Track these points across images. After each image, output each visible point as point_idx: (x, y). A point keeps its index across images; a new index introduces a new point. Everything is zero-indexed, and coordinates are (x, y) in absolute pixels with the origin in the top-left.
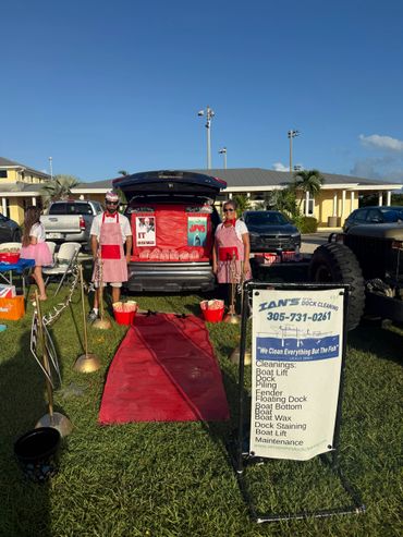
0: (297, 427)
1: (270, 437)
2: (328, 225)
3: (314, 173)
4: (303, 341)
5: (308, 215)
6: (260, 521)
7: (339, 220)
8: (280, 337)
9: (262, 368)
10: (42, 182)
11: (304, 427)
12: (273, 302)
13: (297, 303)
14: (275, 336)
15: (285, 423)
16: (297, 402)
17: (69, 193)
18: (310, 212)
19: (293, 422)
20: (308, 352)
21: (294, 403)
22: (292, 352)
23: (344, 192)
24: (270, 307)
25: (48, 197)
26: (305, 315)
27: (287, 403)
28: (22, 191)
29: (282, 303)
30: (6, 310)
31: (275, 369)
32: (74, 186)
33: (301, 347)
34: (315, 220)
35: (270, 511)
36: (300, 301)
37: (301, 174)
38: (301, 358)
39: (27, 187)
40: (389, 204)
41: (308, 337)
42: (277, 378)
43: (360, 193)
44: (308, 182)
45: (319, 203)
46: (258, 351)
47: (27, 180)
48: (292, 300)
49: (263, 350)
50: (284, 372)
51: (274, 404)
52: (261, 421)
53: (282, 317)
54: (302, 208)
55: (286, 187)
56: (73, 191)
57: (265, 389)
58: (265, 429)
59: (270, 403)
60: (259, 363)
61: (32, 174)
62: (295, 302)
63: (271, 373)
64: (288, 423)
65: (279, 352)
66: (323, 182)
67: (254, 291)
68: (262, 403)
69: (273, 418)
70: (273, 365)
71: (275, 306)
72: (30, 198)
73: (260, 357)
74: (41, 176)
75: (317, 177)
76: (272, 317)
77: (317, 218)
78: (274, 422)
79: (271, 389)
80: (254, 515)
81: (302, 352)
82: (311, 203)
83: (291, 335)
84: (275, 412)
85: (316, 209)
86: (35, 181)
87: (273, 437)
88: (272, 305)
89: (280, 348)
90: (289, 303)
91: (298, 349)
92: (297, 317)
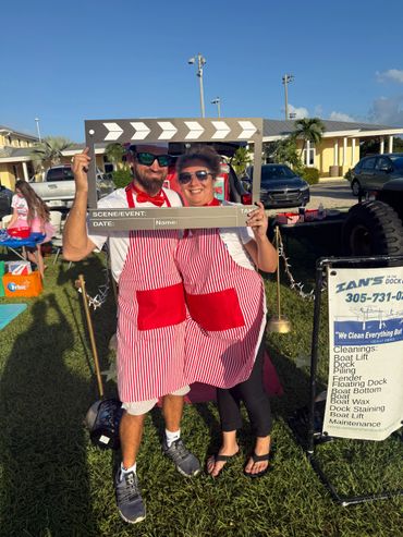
0: (375, 409)
1: (345, 419)
2: (330, 174)
3: (314, 121)
4: (385, 322)
5: (309, 165)
6: (345, 504)
7: (340, 169)
8: (360, 320)
9: (341, 354)
10: (30, 145)
11: (382, 409)
12: (353, 282)
13: (381, 282)
14: (355, 319)
15: (363, 406)
16: (376, 385)
17: (61, 156)
18: (312, 162)
19: (371, 405)
20: (390, 334)
21: (374, 387)
22: (373, 335)
23: (345, 140)
24: (349, 288)
25: (39, 162)
26: (389, 294)
27: (366, 386)
28: (11, 156)
29: (364, 282)
30: (23, 288)
31: (354, 354)
32: (65, 148)
33: (382, 330)
34: (316, 170)
35: (351, 492)
36: (384, 280)
37: (301, 122)
38: (383, 340)
39: (15, 152)
40: (391, 151)
41: (392, 317)
42: (356, 363)
43: (361, 139)
44: (310, 131)
45: (320, 152)
46: (336, 336)
47: (15, 144)
48: (376, 279)
49: (342, 336)
50: (365, 356)
51: (352, 388)
52: (337, 405)
53: (363, 298)
54: (303, 158)
55: (287, 136)
56: (65, 153)
57: (343, 375)
58: (341, 412)
59: (347, 388)
60: (337, 349)
61: (20, 138)
62: (378, 280)
63: (350, 358)
64: (366, 406)
65: (360, 336)
66: (324, 130)
67: (330, 270)
68: (338, 388)
69: (351, 401)
70: (352, 351)
71: (355, 286)
72: (20, 163)
73: (338, 342)
74: (29, 140)
75: (318, 125)
76: (352, 298)
77: (318, 168)
78: (351, 405)
79: (349, 375)
80: (337, 498)
81: (384, 334)
82: (311, 152)
83: (373, 317)
84: (353, 396)
85: (316, 159)
86: (23, 145)
87: (350, 419)
88: (352, 285)
89: (361, 331)
90: (371, 282)
91: (380, 331)
92: (380, 297)
